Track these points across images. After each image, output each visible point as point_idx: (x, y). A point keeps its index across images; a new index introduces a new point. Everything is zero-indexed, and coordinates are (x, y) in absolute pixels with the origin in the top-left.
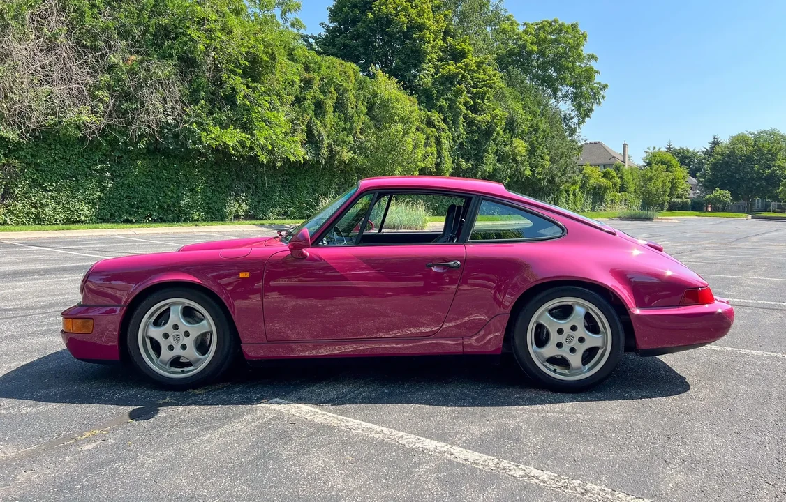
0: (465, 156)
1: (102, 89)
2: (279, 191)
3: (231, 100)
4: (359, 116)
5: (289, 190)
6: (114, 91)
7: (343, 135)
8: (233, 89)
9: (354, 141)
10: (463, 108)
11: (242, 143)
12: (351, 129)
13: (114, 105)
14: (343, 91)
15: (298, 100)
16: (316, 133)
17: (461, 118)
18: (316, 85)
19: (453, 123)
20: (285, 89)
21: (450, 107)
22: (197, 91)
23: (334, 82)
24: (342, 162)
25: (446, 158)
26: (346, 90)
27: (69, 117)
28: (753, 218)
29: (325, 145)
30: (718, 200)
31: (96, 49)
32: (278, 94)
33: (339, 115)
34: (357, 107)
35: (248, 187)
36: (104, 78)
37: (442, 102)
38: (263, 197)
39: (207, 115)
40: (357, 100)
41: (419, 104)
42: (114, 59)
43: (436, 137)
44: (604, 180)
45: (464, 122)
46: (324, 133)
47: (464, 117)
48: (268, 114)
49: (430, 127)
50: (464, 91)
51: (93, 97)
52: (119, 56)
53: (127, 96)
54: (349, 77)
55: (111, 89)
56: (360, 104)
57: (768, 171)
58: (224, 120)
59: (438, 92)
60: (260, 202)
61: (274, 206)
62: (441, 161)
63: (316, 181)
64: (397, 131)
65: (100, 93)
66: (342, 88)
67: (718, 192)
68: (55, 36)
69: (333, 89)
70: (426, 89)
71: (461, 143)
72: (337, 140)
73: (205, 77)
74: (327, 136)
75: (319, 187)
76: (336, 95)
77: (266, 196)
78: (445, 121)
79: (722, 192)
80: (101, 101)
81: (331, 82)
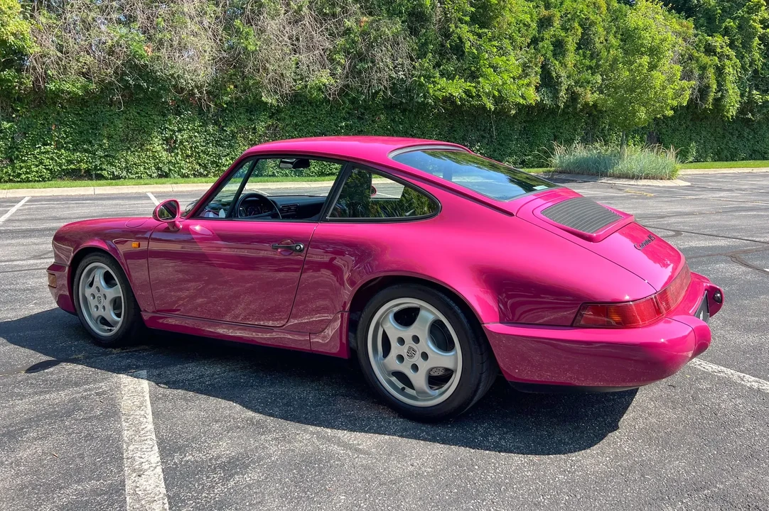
0: (761, 86)
1: (338, 52)
2: (517, 139)
3: (458, 49)
4: (609, 51)
5: (528, 138)
6: (349, 53)
7: (587, 75)
8: (460, 38)
9: (603, 80)
10: (758, 26)
11: (467, 92)
12: (598, 66)
13: (349, 67)
14: (589, 25)
15: (535, 41)
16: (554, 74)
17: (756, 41)
18: (557, 23)
19: (744, 47)
20: (519, 32)
21: (740, 27)
22: (425, 44)
23: (579, 16)
24: (587, 104)
25: (731, 92)
26: (593, 24)
27: (312, 81)
29: (564, 87)
31: (334, 15)
32: (511, 38)
33: (584, 52)
34: (606, 40)
35: (483, 137)
36: (340, 41)
37: (729, 23)
38: (499, 147)
39: (434, 67)
40: (608, 33)
41: (696, 28)
42: (349, 23)
43: (717, 66)
45: (760, 45)
46: (563, 74)
47: (760, 38)
48: (498, 61)
49: (709, 55)
50: (763, 5)
51: (332, 60)
52: (352, 19)
53: (361, 57)
54: (599, 8)
55: (347, 52)
56: (611, 38)
58: (452, 71)
59: (723, 10)
60: (495, 151)
61: (510, 155)
62: (722, 95)
63: (557, 127)
64: (640, 65)
65: (337, 57)
66: (588, 22)
68: (300, 8)
69: (576, 25)
70: (708, 9)
71: (756, 72)
72: (579, 81)
73: (433, 29)
74: (567, 78)
75: (561, 133)
76: (580, 30)
77: (502, 145)
78: (731, 45)
80: (339, 63)
81: (575, 16)
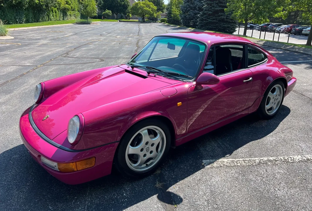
28: (119, 22)
30: (107, 14)
44: (67, 5)
57: (123, 3)
67: (107, 11)
79: (109, 11)
